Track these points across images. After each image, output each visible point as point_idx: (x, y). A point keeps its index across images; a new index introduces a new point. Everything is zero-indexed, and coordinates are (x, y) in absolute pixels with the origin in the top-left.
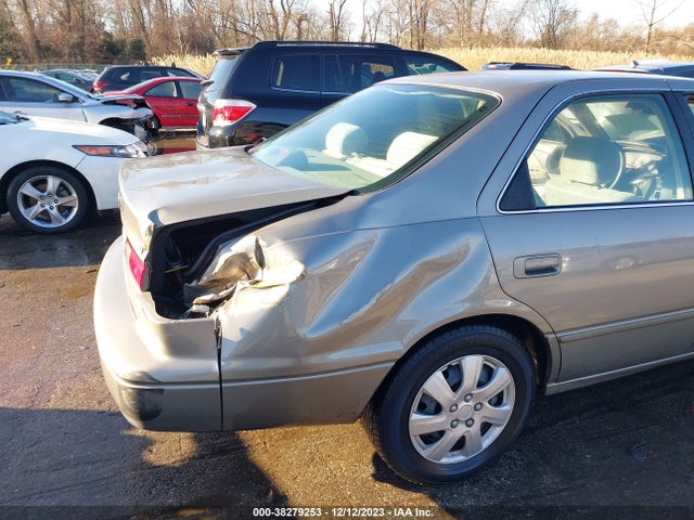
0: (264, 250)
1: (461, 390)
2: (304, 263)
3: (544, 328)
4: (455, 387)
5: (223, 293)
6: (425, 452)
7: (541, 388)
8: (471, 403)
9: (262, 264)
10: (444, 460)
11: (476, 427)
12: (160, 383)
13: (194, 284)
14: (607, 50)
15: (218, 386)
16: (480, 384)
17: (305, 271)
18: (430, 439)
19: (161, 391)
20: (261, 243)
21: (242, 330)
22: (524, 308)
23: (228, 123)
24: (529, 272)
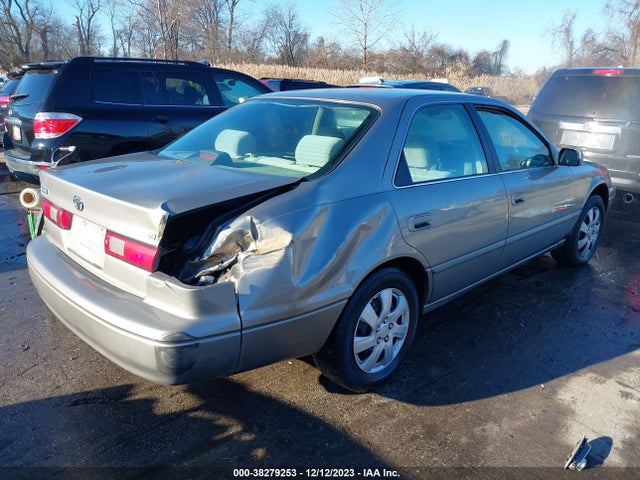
0: (257, 226)
1: (382, 315)
2: (291, 232)
3: (425, 264)
4: (378, 313)
5: (226, 264)
6: (363, 366)
7: (421, 308)
8: (387, 324)
9: (255, 237)
10: (373, 371)
11: (391, 341)
12: (196, 339)
13: (197, 260)
14: (336, 68)
15: (239, 334)
16: (392, 309)
17: (294, 237)
18: (364, 355)
19: (197, 345)
20: (255, 221)
21: (252, 287)
22: (415, 251)
23: (52, 136)
24: (417, 227)
